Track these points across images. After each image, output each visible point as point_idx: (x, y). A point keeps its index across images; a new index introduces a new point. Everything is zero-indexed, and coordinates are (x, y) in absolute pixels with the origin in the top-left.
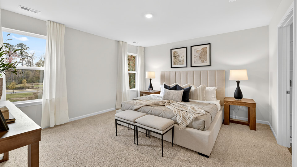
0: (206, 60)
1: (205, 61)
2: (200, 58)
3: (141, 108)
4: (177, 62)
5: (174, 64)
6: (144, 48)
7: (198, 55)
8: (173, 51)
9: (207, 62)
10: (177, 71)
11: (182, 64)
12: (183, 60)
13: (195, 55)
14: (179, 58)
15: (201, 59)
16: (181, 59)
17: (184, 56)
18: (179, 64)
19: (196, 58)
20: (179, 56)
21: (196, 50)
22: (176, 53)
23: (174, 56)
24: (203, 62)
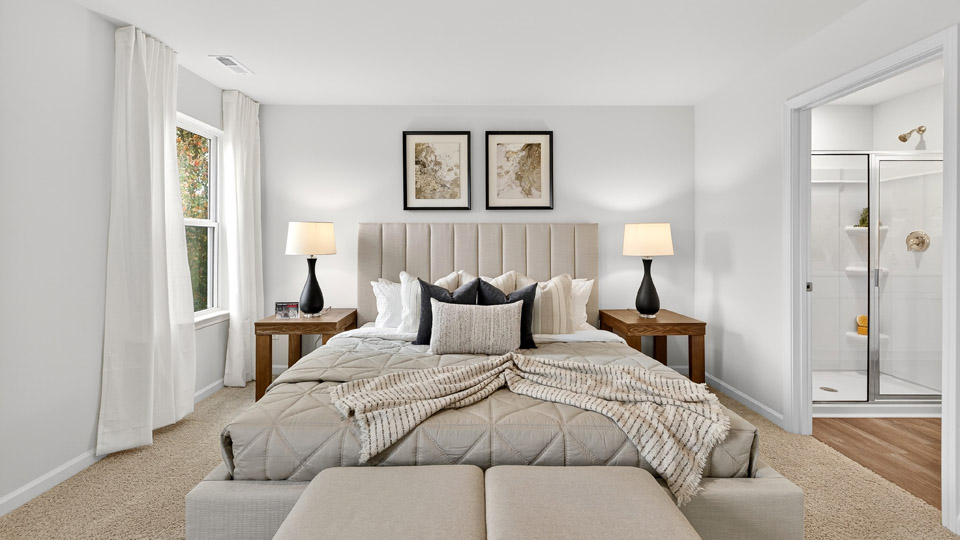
0: (539, 189)
1: (534, 191)
2: (519, 177)
3: (410, 440)
4: (431, 188)
5: (419, 193)
6: (261, 107)
7: (512, 166)
8: (412, 140)
9: (540, 197)
10: (435, 224)
11: (453, 196)
12: (456, 182)
13: (501, 167)
14: (439, 174)
15: (523, 184)
16: (449, 177)
17: (458, 167)
18: (437, 195)
19: (506, 178)
20: (438, 163)
21: (503, 149)
22: (429, 149)
23: (417, 163)
24: (528, 193)
